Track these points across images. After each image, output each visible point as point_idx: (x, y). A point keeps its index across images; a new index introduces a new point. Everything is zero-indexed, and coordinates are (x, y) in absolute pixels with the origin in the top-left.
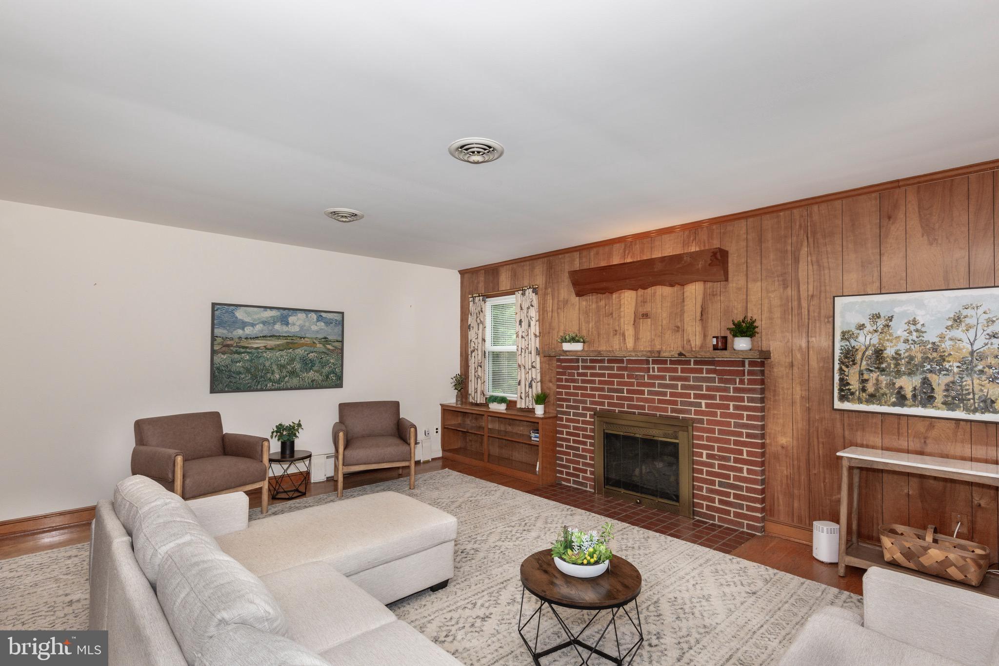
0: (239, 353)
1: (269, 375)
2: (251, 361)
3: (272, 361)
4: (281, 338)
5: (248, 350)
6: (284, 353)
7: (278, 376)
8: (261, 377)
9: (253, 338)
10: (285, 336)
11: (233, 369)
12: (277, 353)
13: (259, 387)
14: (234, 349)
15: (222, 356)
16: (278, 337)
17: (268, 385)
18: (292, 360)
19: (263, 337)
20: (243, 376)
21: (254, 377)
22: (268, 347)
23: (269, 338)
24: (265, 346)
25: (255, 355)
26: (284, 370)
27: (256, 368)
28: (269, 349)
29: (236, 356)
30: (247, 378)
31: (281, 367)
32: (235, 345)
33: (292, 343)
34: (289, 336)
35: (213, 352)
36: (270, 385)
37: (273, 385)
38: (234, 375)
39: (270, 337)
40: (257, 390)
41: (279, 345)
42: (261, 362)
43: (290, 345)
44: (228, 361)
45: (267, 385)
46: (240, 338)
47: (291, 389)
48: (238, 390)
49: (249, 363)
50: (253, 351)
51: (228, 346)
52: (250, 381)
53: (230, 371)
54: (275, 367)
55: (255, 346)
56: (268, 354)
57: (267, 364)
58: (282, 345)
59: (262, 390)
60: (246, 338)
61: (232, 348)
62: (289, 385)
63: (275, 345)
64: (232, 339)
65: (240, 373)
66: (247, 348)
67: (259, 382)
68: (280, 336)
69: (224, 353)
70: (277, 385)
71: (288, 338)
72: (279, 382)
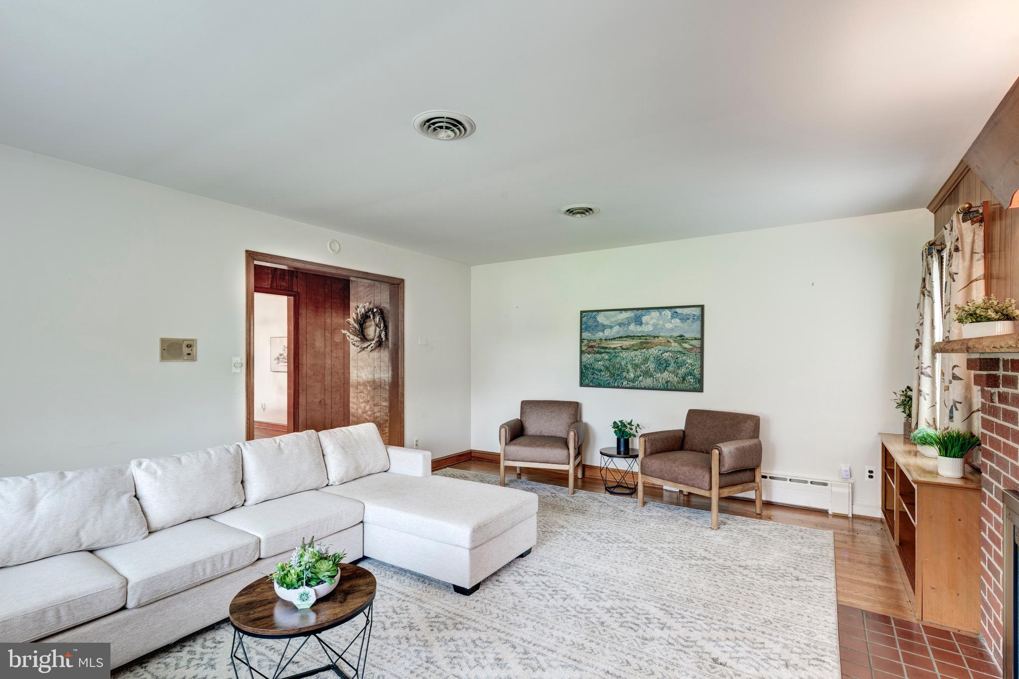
0: (601, 353)
1: (624, 374)
2: (610, 360)
3: (627, 360)
4: (636, 338)
5: (607, 350)
6: (638, 353)
7: (632, 376)
8: (618, 375)
9: (611, 339)
10: (639, 336)
11: (596, 366)
12: (632, 353)
13: (616, 385)
14: (597, 350)
15: (588, 355)
16: (633, 337)
17: (624, 383)
18: (646, 360)
19: (620, 337)
20: (603, 374)
21: (612, 375)
22: (624, 347)
23: (624, 339)
24: (621, 347)
25: (613, 354)
26: (638, 370)
27: (614, 367)
28: (624, 349)
29: (598, 356)
30: (607, 376)
31: (636, 366)
32: (597, 346)
33: (646, 343)
34: (643, 336)
35: (582, 352)
36: (625, 383)
37: (628, 384)
38: (596, 372)
39: (625, 337)
40: (614, 387)
41: (633, 345)
42: (617, 361)
43: (644, 345)
44: (592, 360)
45: (622, 383)
46: (601, 339)
47: (645, 388)
48: (599, 386)
49: (608, 362)
50: (611, 351)
51: (592, 347)
52: (609, 378)
53: (593, 369)
54: (630, 366)
55: (613, 346)
56: (624, 354)
57: (623, 363)
58: (636, 345)
59: (618, 387)
60: (606, 340)
61: (595, 349)
62: (643, 385)
63: (630, 345)
64: (594, 341)
65: (601, 371)
66: (606, 348)
67: (616, 380)
68: (634, 336)
69: (589, 353)
70: (631, 384)
71: (642, 338)
72: (633, 381)
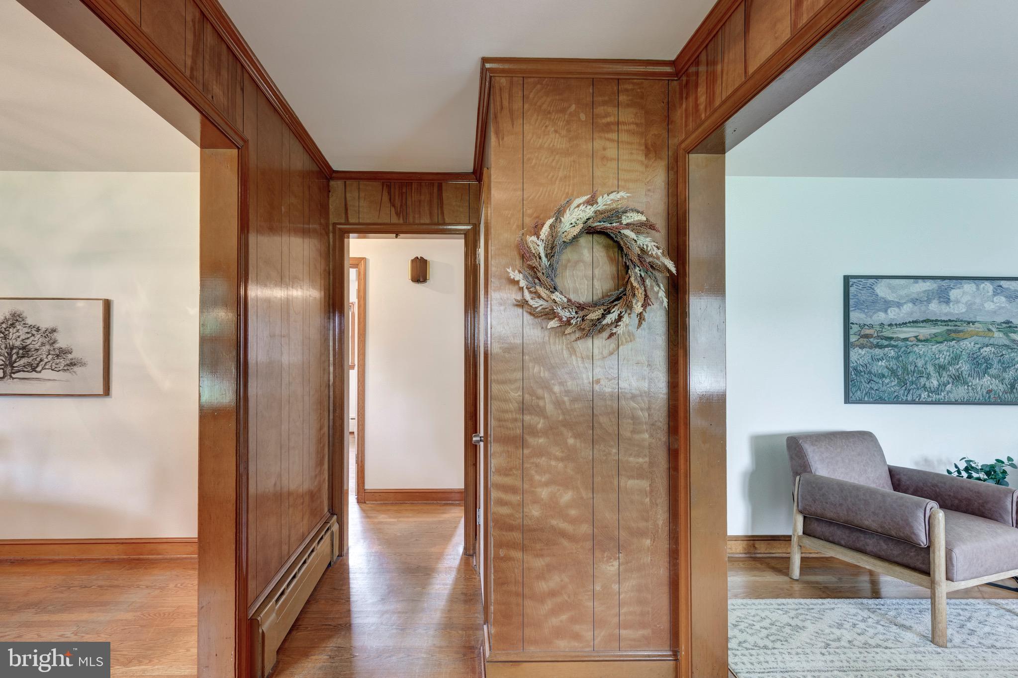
0: (881, 347)
1: (923, 381)
2: (897, 358)
3: (927, 359)
4: (939, 323)
5: (893, 343)
6: (943, 347)
7: (935, 383)
8: (912, 383)
9: (900, 324)
10: (944, 321)
11: (874, 369)
12: (934, 347)
13: (910, 398)
14: (875, 341)
15: (860, 351)
16: (935, 322)
17: (923, 396)
18: (956, 358)
19: (914, 322)
20: (887, 381)
21: (902, 383)
22: (921, 337)
23: (921, 325)
24: (916, 337)
25: (903, 349)
26: (944, 374)
27: (905, 369)
28: (921, 341)
29: (877, 351)
30: (893, 384)
31: (941, 368)
32: (876, 335)
33: (955, 332)
34: (950, 321)
35: (847, 346)
36: (924, 395)
37: (929, 396)
38: (875, 379)
39: (923, 322)
40: (907, 402)
41: (935, 335)
42: (911, 360)
43: (953, 335)
44: (867, 359)
45: (920, 395)
46: (882, 325)
47: (956, 403)
48: (881, 401)
49: (894, 361)
50: (900, 343)
51: (867, 336)
52: (897, 388)
53: (870, 373)
54: (931, 369)
55: (902, 336)
56: (921, 349)
57: (920, 363)
58: (940, 334)
59: (913, 402)
60: (890, 325)
61: (871, 340)
62: (952, 397)
63: (930, 335)
64: (871, 326)
65: (883, 376)
66: (891, 339)
67: (909, 390)
68: (937, 320)
69: (862, 347)
70: (934, 397)
71: (950, 323)
72: (937, 391)
